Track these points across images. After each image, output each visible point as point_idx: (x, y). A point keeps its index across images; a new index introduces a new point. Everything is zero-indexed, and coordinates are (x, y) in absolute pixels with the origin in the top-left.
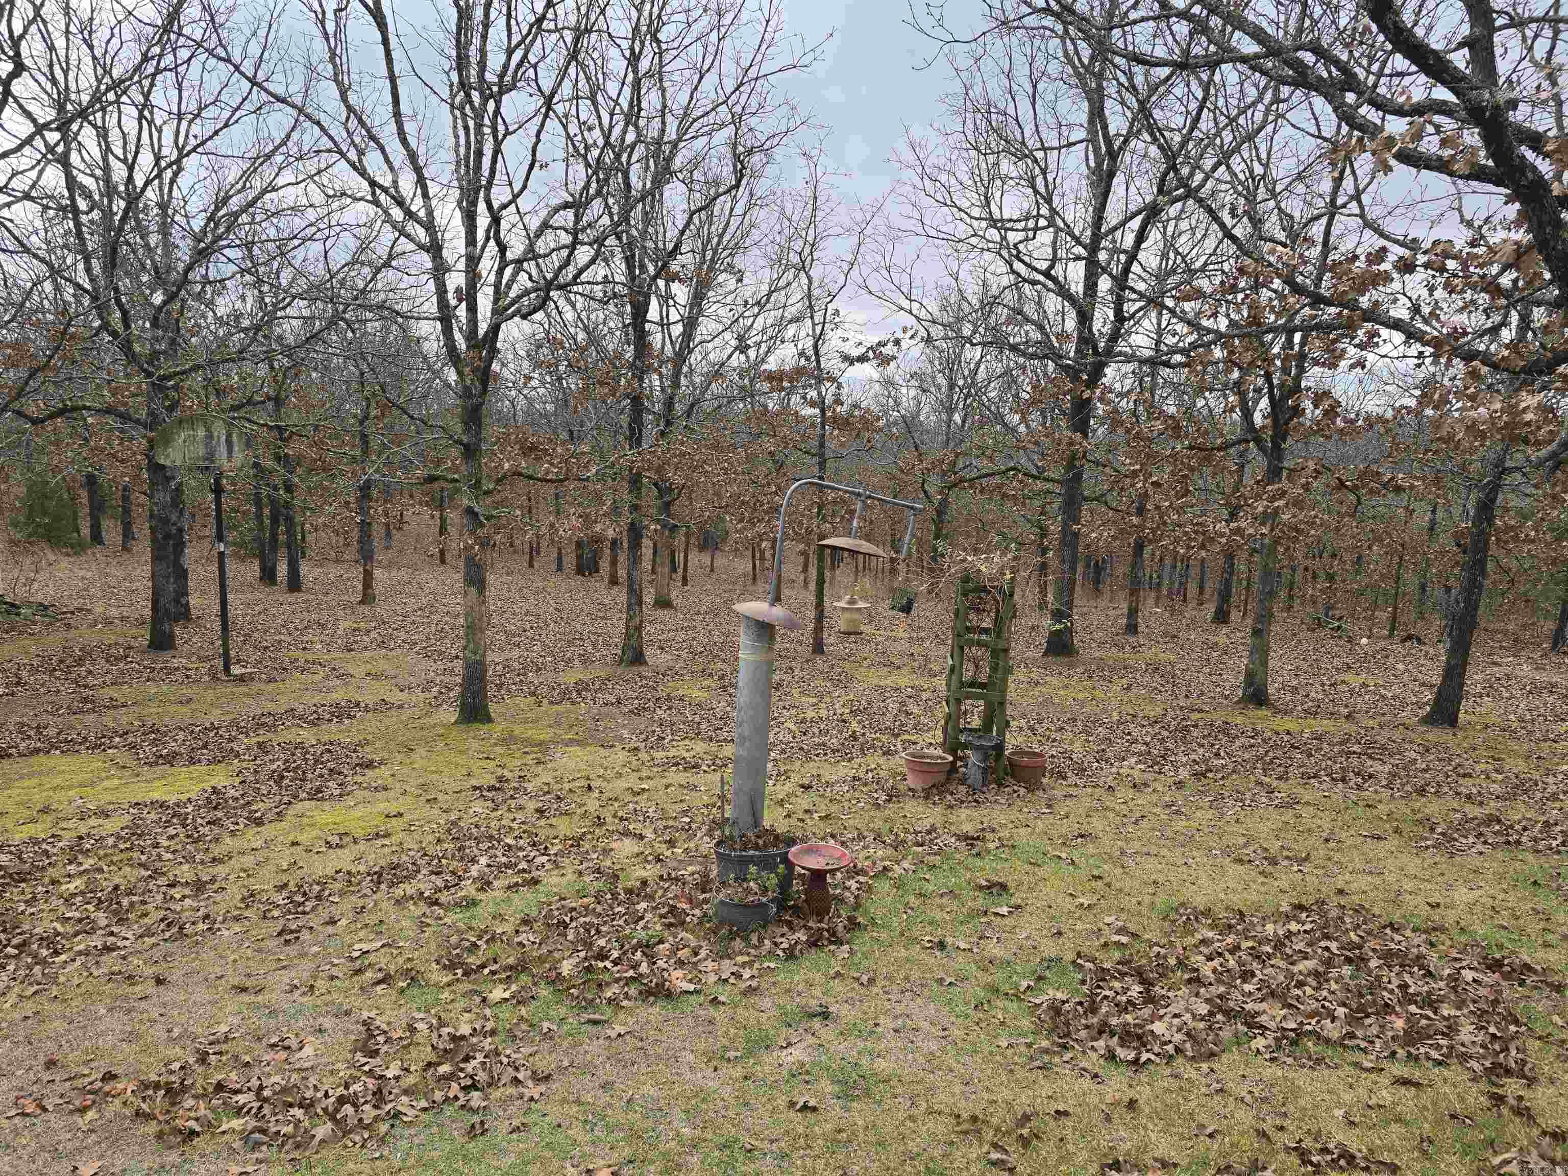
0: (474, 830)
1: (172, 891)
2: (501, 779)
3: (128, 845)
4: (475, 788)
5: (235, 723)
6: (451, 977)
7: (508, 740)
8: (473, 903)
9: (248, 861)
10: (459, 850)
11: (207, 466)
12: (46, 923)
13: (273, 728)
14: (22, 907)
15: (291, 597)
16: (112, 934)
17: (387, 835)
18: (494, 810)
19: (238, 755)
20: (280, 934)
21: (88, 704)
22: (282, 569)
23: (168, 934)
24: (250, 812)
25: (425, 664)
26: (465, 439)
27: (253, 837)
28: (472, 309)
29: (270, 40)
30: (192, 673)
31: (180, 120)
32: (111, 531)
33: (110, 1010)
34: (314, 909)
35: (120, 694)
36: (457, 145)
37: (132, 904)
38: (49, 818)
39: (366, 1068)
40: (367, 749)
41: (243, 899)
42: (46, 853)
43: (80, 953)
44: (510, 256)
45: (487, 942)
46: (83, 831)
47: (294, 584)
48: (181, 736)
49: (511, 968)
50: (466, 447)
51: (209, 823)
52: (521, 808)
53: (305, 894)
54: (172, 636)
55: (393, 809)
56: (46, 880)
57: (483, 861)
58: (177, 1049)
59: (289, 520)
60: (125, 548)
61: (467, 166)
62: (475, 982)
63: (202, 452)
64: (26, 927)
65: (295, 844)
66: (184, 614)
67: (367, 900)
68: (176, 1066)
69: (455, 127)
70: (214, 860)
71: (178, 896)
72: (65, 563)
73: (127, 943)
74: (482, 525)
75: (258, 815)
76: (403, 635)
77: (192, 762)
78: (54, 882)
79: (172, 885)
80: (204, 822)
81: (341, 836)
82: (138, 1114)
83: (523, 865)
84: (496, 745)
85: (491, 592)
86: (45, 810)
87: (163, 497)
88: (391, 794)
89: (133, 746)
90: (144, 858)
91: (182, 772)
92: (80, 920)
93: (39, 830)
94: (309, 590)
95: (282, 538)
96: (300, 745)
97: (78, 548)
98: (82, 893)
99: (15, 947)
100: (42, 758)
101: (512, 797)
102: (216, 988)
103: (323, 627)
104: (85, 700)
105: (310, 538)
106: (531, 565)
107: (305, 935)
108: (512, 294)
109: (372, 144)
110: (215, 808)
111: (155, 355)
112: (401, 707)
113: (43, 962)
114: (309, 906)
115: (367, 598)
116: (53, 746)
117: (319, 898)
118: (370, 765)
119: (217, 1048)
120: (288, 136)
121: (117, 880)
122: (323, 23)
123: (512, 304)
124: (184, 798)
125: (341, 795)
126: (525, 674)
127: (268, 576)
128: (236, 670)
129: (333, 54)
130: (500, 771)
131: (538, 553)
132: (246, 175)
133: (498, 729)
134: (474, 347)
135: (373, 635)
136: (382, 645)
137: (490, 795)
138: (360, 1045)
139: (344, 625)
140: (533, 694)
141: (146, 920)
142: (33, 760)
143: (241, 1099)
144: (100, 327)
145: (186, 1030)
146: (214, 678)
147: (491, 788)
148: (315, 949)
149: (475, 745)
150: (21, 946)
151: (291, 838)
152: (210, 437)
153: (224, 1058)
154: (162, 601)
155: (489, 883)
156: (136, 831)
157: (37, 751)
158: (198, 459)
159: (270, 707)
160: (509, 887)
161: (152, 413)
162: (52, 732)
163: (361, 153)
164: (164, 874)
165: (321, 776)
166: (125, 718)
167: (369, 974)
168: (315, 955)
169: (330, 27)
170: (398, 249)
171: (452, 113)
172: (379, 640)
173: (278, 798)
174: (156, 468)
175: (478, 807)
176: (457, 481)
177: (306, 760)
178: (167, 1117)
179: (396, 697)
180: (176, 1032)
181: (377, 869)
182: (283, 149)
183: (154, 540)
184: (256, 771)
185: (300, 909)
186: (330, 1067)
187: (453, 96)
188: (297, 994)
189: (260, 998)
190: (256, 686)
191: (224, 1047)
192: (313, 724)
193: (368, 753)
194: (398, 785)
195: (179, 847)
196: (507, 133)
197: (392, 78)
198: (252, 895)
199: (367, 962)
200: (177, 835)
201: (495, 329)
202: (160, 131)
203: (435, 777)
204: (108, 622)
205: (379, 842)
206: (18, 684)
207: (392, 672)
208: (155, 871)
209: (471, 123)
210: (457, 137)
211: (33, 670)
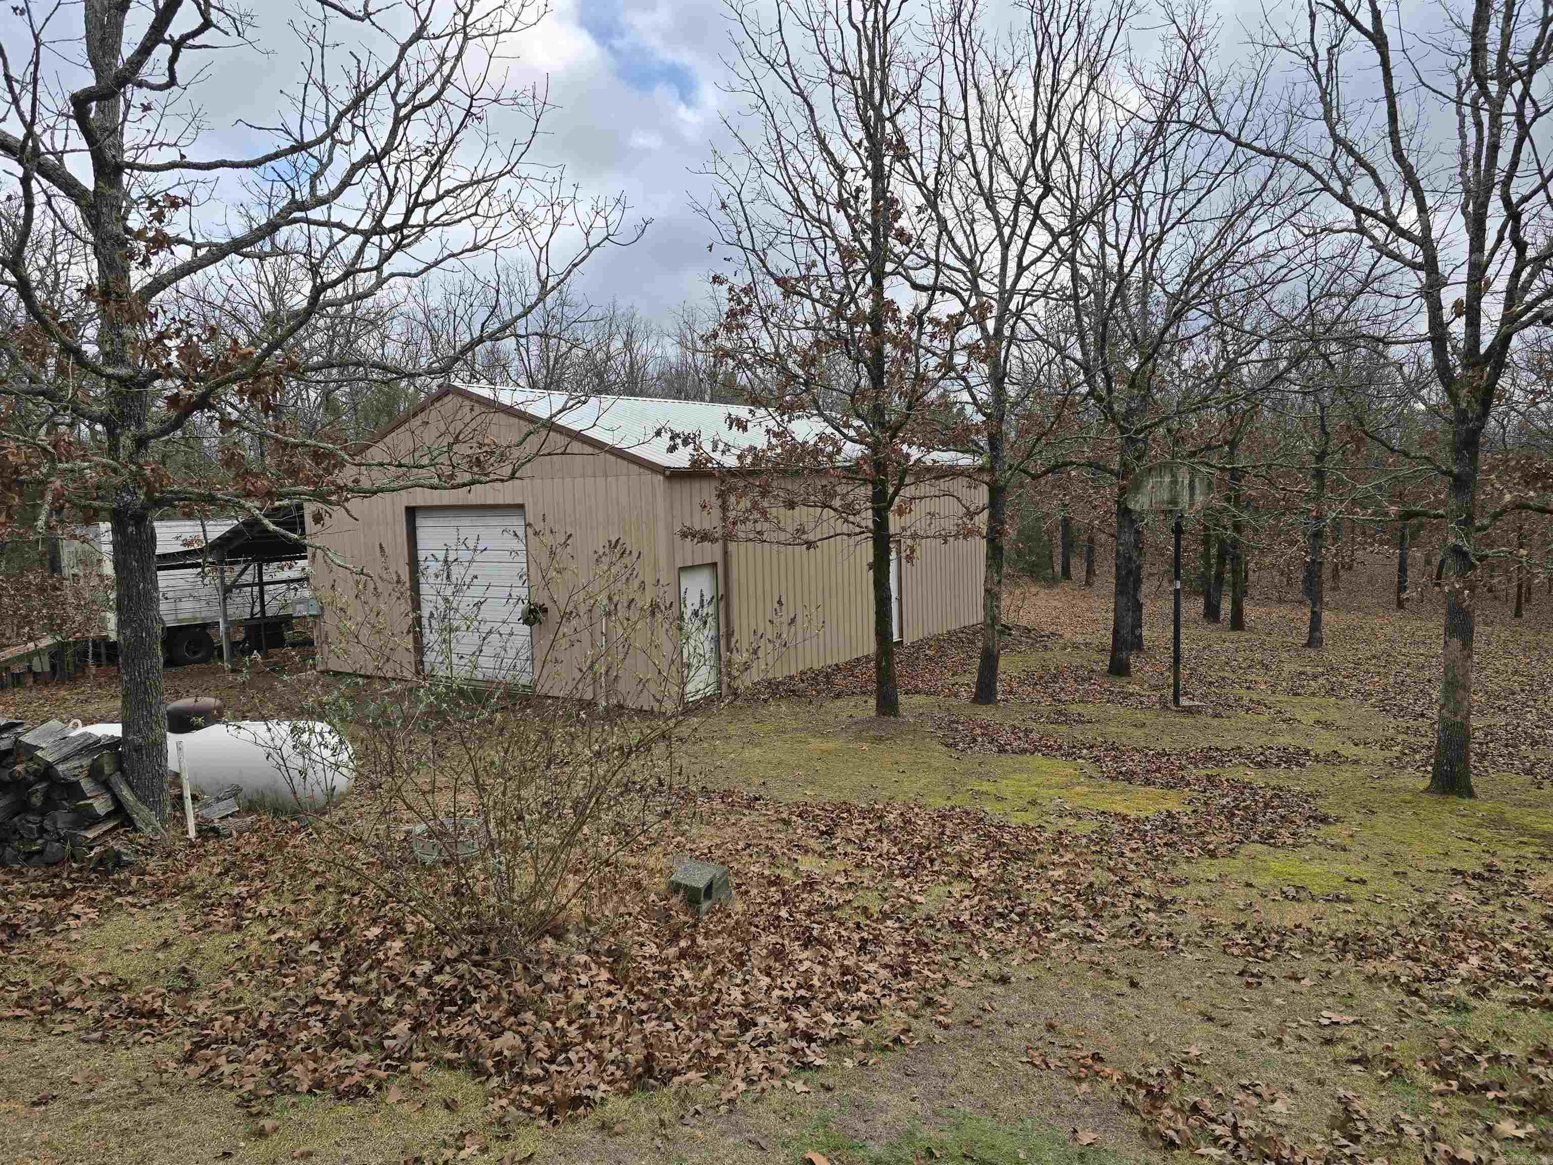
0: (1458, 922)
1: (1138, 902)
2: (1490, 868)
3: (1098, 848)
4: (1455, 872)
5: (1183, 753)
6: (1442, 1086)
7: (1497, 822)
8: (1463, 1008)
9: (1205, 890)
10: (1441, 939)
11: (1170, 510)
12: (1038, 901)
13: (1220, 763)
14: (1021, 882)
15: (1234, 635)
16: (1089, 926)
17: (1349, 901)
18: (1482, 903)
19: (1188, 784)
20: (1241, 974)
21: (1062, 717)
22: (1226, 606)
23: (1136, 941)
24: (1204, 842)
25: (1381, 719)
26: (1456, 470)
27: (1208, 869)
28: (1473, 324)
29: (1255, 99)
30: (1144, 699)
31: (1164, 198)
32: (1078, 568)
33: (1093, 996)
34: (1274, 957)
35: (1088, 710)
36: (1464, 145)
37: (1105, 903)
38: (1037, 809)
39: (1347, 1151)
40: (1320, 802)
41: (1203, 928)
42: (1035, 839)
43: (1065, 935)
44: (1531, 253)
45: (1489, 1060)
46: (1062, 827)
47: (1237, 623)
48: (1137, 757)
49: (1525, 1103)
50: (1457, 478)
51: (1166, 844)
52: (1520, 909)
53: (1264, 940)
54: (1128, 666)
55: (1356, 872)
56: (1037, 863)
57: (1474, 961)
58: (1153, 1055)
59: (1236, 559)
60: (1088, 584)
61: (1477, 165)
62: (1476, 1102)
63: (1166, 497)
64: (1025, 900)
65: (1249, 885)
66: (1137, 644)
67: (1333, 967)
68: (1154, 1071)
69: (1462, 126)
70: (1173, 881)
71: (1143, 908)
72: (1043, 593)
73: (1103, 939)
74: (1473, 567)
75: (1211, 847)
76: (1355, 684)
77: (1148, 782)
78: (1042, 866)
79: (1137, 895)
80: (1162, 842)
81: (1298, 888)
82: (1124, 1103)
83: (1530, 981)
84: (1480, 826)
85: (1478, 645)
86: (1033, 803)
87: (1128, 537)
88: (1351, 857)
89: (1097, 759)
90: (1112, 863)
91: (1139, 791)
92: (1065, 906)
93: (1030, 818)
94: (1251, 629)
95: (1228, 576)
96: (1248, 785)
97: (1052, 582)
98: (1064, 882)
99: (1018, 915)
100: (1027, 757)
101: (1507, 894)
102: (1184, 1007)
103: (1267, 667)
104: (1060, 713)
105: (1252, 577)
106: (1518, 614)
107: (1267, 983)
108: (1529, 298)
109: (1362, 170)
110: (1171, 831)
111: (1130, 412)
112: (1356, 762)
113: (1037, 934)
114: (1270, 953)
115: (1314, 641)
116: (1036, 749)
117: (1279, 948)
118: (1324, 820)
119: (1190, 1068)
120: (1264, 187)
121: (1092, 879)
122: (1315, 66)
123: (1529, 308)
124: (1143, 815)
125: (1294, 846)
126: (1515, 746)
127: (1212, 613)
128: (1184, 702)
129: (1324, 92)
130: (1487, 858)
131: (1528, 600)
132: (1221, 234)
133: (1483, 807)
134: (1473, 365)
135: (1321, 681)
136: (1331, 692)
137: (1475, 883)
138: (1338, 1123)
139: (1289, 668)
140: (1529, 772)
141: (1117, 922)
142: (1021, 758)
143: (1219, 1130)
144: (1088, 394)
145: (1160, 1039)
146: (1165, 707)
147: (1477, 876)
148: (1279, 1001)
149: (1454, 821)
150: (1022, 915)
151: (1245, 877)
152: (1174, 482)
153: (1197, 1081)
154: (1123, 632)
155: (1485, 991)
156: (1102, 839)
157: (1024, 751)
158: (1162, 503)
159: (1217, 742)
160: (1513, 1003)
161: (1124, 464)
162: (1034, 736)
163: (1346, 183)
164: (1129, 883)
165: (1272, 821)
166: (1089, 734)
167: (1341, 1049)
168: (1280, 1007)
169: (1322, 67)
170: (1377, 272)
171: (1459, 112)
172: (1328, 687)
173: (1230, 834)
174: (1125, 512)
175: (1460, 895)
176: (1442, 516)
177: (1256, 801)
178: (1149, 1117)
179: (1350, 751)
180: (1152, 1038)
181: (1340, 935)
182: (1258, 200)
183: (1118, 577)
184: (1206, 803)
185: (1261, 954)
186: (1306, 1134)
187: (1461, 94)
188: (1264, 1042)
189: (1226, 1033)
190: (1204, 719)
191: (1196, 1070)
192: (1259, 765)
193: (1323, 806)
194: (1359, 848)
195: (1141, 861)
196: (1538, 114)
197: (1391, 97)
198: (1211, 926)
199: (1338, 1034)
200: (1138, 849)
201: (1503, 341)
202: (1146, 214)
203: (1403, 848)
204: (1076, 647)
205: (1342, 906)
206: (1011, 692)
207: (1345, 723)
208: (1122, 878)
209: (1485, 117)
210: (1463, 137)
211: (1021, 683)
